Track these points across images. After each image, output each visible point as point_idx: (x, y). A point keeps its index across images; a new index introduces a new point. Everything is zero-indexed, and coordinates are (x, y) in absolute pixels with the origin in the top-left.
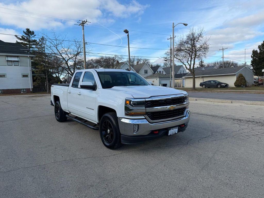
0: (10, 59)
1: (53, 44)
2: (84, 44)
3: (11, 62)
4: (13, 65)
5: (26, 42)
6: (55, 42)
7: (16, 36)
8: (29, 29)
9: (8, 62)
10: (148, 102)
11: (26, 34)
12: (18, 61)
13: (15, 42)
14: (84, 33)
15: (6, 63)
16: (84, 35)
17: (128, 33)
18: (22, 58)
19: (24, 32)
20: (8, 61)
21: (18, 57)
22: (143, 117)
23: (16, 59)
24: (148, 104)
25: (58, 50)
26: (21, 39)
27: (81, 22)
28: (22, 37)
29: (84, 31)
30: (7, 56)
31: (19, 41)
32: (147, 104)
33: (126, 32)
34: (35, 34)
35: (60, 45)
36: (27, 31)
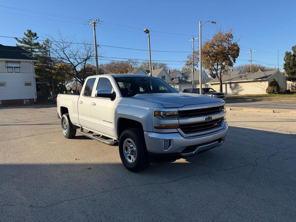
0: (10, 65)
1: (60, 47)
2: (96, 46)
3: (12, 68)
4: (14, 72)
5: (27, 46)
6: (62, 45)
7: (16, 39)
8: (31, 31)
9: (8, 68)
11: (27, 36)
12: (19, 67)
13: (15, 46)
15: (6, 70)
18: (23, 64)
19: (25, 34)
21: (19, 62)
23: (17, 65)
25: (65, 54)
26: (21, 42)
28: (23, 39)
29: (95, 32)
31: (20, 44)
33: (147, 32)
34: (37, 36)
36: (29, 32)
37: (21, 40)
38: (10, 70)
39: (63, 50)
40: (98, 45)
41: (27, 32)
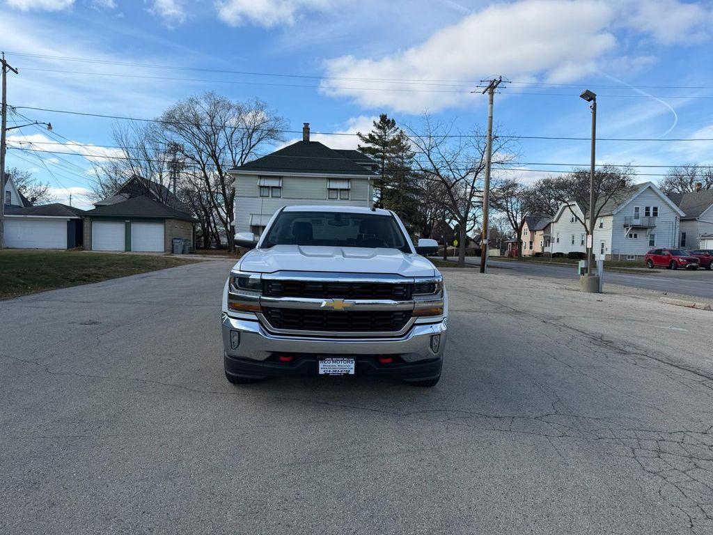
0: (334, 185)
1: (423, 147)
2: (491, 140)
3: (335, 191)
4: (339, 198)
5: (377, 147)
6: (427, 142)
7: (359, 135)
8: (386, 116)
9: (331, 191)
10: (273, 284)
11: (379, 127)
12: (348, 190)
13: (355, 148)
14: (492, 113)
15: (326, 195)
16: (491, 117)
17: (595, 100)
18: (355, 183)
19: (375, 124)
20: (330, 189)
21: (348, 180)
22: (254, 317)
23: (344, 185)
24: (273, 287)
25: (431, 161)
26: (367, 141)
27: (488, 84)
28: (370, 135)
29: (492, 108)
30: (330, 179)
31: (364, 145)
32: (270, 286)
33: (589, 96)
34: (396, 126)
35: (435, 150)
36: (382, 120)
37: (368, 137)
38: (334, 195)
39: (428, 153)
40: (496, 135)
41: (378, 120)
